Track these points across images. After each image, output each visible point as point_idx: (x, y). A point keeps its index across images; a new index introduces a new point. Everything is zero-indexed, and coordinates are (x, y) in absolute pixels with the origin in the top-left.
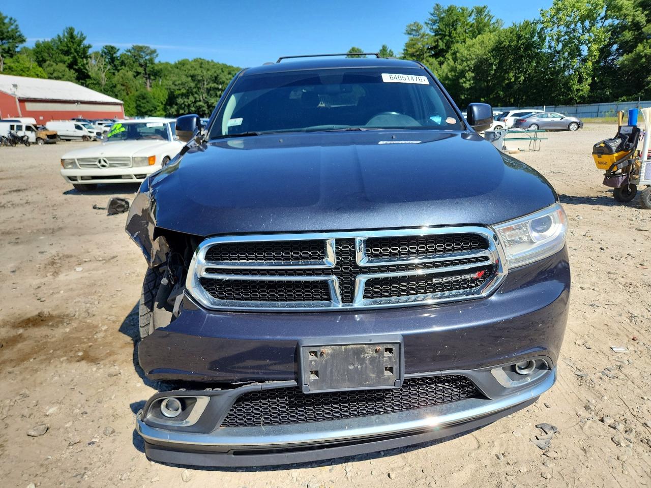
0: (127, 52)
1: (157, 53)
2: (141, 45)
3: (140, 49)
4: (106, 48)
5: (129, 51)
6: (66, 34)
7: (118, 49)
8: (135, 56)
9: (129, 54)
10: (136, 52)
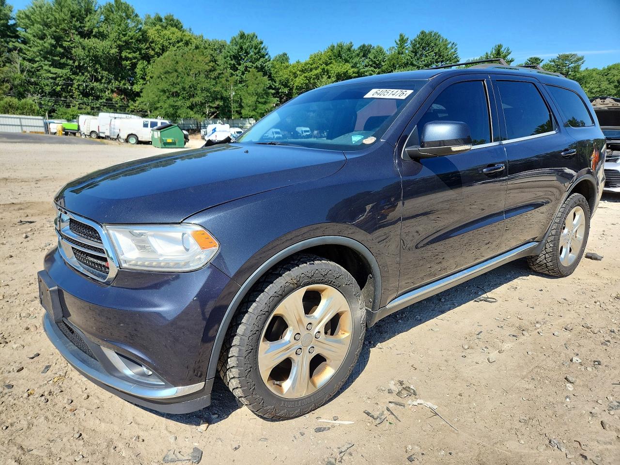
0: (551, 62)
1: (584, 60)
2: (567, 53)
3: (566, 58)
4: (530, 61)
5: (554, 61)
6: (494, 52)
7: (542, 60)
8: (557, 65)
9: (553, 63)
10: (561, 61)
